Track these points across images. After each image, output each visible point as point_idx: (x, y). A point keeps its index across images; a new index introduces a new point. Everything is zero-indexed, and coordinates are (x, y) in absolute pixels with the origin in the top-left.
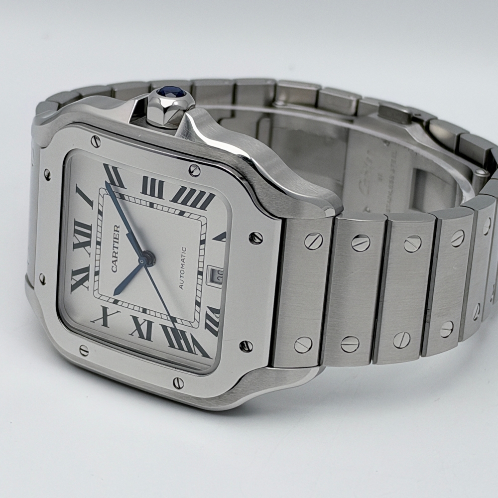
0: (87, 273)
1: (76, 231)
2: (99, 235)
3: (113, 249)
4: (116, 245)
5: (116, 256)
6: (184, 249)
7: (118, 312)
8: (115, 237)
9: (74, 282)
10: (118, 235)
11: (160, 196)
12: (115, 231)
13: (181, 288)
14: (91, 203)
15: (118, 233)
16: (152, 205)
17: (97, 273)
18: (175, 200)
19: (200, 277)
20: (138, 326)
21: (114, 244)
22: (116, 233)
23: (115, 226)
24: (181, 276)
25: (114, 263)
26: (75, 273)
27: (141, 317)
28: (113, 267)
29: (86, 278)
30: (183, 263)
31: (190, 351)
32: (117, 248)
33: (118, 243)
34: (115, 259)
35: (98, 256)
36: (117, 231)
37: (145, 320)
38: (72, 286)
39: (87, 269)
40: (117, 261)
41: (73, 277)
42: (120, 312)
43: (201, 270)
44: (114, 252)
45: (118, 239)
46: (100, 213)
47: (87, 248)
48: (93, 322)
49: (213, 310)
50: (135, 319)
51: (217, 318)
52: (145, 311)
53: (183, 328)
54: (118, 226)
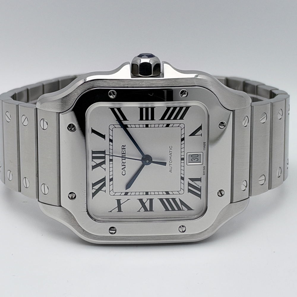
0: (104, 181)
1: (93, 158)
3: (122, 161)
5: (125, 165)
6: (171, 147)
7: (128, 200)
8: (123, 153)
9: (94, 191)
11: (153, 119)
12: (122, 149)
13: (171, 172)
14: (103, 136)
15: (125, 150)
16: (147, 126)
17: (111, 180)
18: (163, 118)
19: (183, 161)
20: (143, 204)
22: (123, 150)
23: (123, 146)
24: (170, 165)
25: (123, 169)
26: (94, 185)
27: (145, 198)
28: (122, 172)
29: (104, 185)
30: (171, 156)
31: (179, 209)
34: (124, 167)
35: (111, 169)
36: (124, 149)
37: (148, 199)
38: (93, 193)
39: (104, 179)
40: (125, 167)
41: (93, 188)
42: (130, 199)
43: (183, 157)
44: (123, 162)
45: (125, 154)
46: (111, 141)
47: (103, 166)
48: (111, 211)
49: (192, 180)
50: (141, 200)
51: (196, 183)
52: (147, 193)
53: (173, 197)
54: (124, 145)
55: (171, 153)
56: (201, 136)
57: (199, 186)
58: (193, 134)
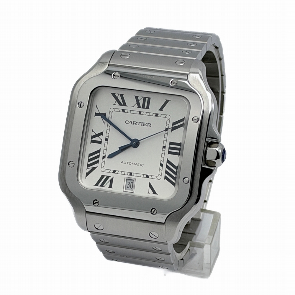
0: (123, 105)
1: (145, 98)
2: (145, 113)
3: (138, 122)
4: (140, 124)
5: (134, 124)
6: (142, 165)
8: (145, 124)
9: (117, 95)
10: (146, 126)
11: (170, 153)
12: (148, 124)
13: (121, 163)
14: (161, 109)
15: (147, 125)
16: (164, 147)
17: (123, 111)
18: (168, 161)
19: (129, 174)
20: (98, 135)
21: (141, 123)
22: (147, 124)
23: (151, 124)
24: (128, 162)
25: (131, 122)
26: (122, 96)
27: (103, 137)
28: (128, 121)
29: (120, 104)
31: (88, 166)
32: (139, 125)
33: (142, 125)
34: (133, 123)
35: (133, 112)
36: (148, 125)
37: (102, 140)
38: (115, 94)
39: (125, 105)
40: (132, 124)
41: (119, 95)
42: (104, 125)
43: (133, 174)
44: (136, 123)
45: (144, 125)
46: (157, 115)
47: (136, 105)
48: (97, 107)
49: (112, 181)
50: (101, 134)
51: (108, 183)
52: (107, 140)
53: (100, 162)
54: (151, 126)
55: (137, 165)
56: (148, 193)
57: (105, 185)
58: (150, 186)
